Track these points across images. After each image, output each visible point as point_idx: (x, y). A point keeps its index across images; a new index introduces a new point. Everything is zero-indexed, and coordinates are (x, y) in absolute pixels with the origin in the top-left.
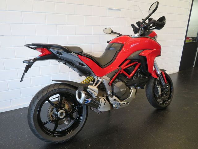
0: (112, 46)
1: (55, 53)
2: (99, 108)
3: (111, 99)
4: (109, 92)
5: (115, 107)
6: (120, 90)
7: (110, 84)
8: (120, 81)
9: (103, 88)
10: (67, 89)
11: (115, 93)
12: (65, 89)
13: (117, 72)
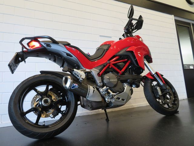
1: (45, 46)
2: (87, 96)
3: (101, 90)
4: (98, 82)
5: (108, 101)
6: (111, 80)
7: (99, 75)
11: (106, 84)
13: (106, 66)
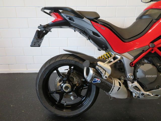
0: (147, 14)
1: (67, 18)
4: (129, 75)
5: (135, 97)
6: (147, 76)
7: (132, 64)
8: (150, 63)
9: (121, 69)
10: (76, 62)
11: (138, 78)
12: (74, 61)
13: (147, 50)
